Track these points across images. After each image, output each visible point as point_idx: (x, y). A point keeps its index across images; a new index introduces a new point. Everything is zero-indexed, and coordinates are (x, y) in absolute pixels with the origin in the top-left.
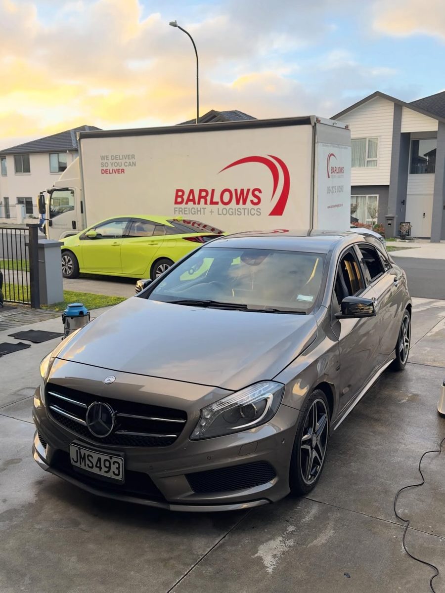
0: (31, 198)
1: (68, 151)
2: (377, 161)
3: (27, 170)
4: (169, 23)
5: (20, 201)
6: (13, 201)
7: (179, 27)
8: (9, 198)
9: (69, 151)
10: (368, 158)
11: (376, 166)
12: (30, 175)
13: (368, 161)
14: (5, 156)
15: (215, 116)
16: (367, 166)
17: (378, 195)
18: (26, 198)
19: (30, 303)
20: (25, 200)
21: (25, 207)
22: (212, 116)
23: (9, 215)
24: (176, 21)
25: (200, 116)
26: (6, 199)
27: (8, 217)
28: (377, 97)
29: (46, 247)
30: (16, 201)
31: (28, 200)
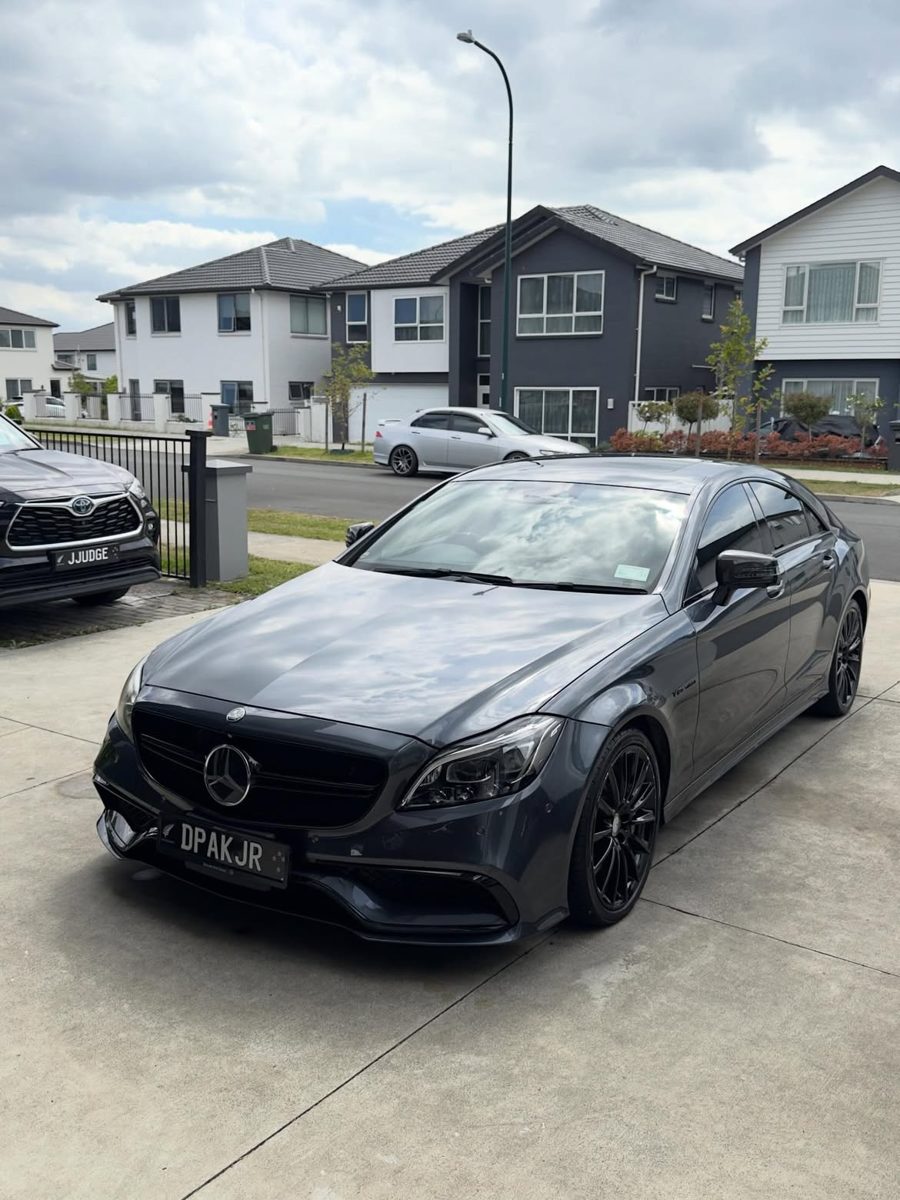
0: (181, 382)
1: (253, 290)
2: (877, 308)
3: (175, 326)
4: (456, 36)
5: (160, 387)
6: (146, 388)
7: (477, 44)
8: (140, 382)
9: (256, 290)
10: (859, 302)
11: (876, 319)
12: (180, 336)
13: (858, 310)
14: (133, 299)
15: (544, 218)
16: (857, 319)
17: (877, 380)
18: (172, 382)
19: (188, 577)
20: (168, 386)
21: (170, 399)
22: (537, 218)
23: (140, 414)
24: (470, 31)
25: (514, 217)
26: (134, 383)
27: (137, 417)
28: (881, 177)
29: (221, 475)
30: (151, 388)
31: (175, 386)
